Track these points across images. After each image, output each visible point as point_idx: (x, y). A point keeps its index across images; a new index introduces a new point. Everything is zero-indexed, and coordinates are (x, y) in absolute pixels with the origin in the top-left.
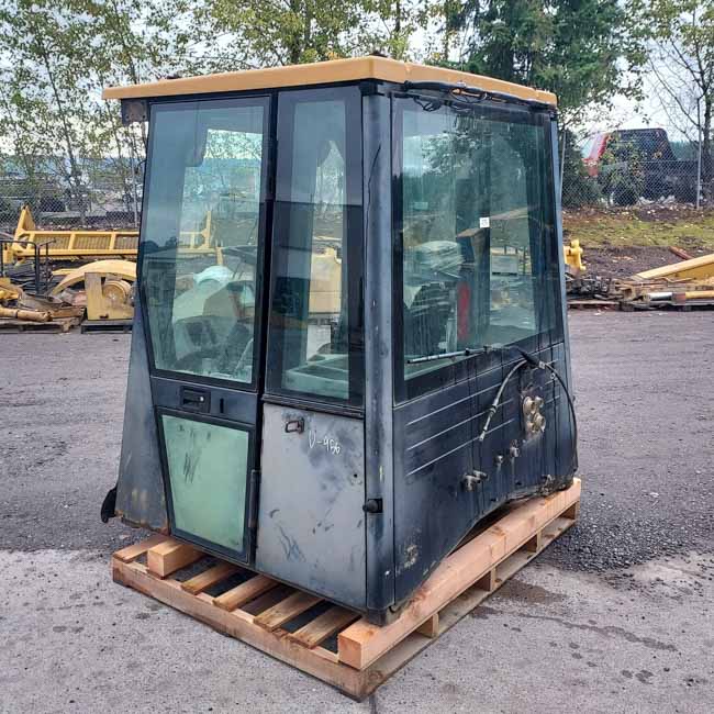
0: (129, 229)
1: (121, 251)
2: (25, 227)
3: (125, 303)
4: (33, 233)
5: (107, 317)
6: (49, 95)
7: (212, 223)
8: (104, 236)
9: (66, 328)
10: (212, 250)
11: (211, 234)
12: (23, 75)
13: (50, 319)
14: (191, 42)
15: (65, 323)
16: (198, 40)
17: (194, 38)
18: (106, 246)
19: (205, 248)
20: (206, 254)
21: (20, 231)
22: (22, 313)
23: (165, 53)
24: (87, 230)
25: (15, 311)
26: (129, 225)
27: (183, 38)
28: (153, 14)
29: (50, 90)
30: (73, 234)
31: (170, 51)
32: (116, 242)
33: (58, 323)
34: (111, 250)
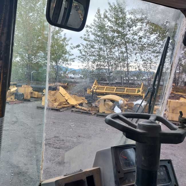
0: (120, 87)
1: (117, 92)
2: (95, 85)
3: (110, 109)
4: (96, 86)
5: (105, 112)
6: (106, 54)
7: (143, 86)
8: (113, 88)
9: (93, 114)
10: (142, 94)
11: (142, 89)
12: (101, 49)
13: (89, 111)
14: (143, 39)
15: (93, 112)
16: (145, 38)
17: (144, 37)
18: (113, 91)
19: (140, 93)
20: (140, 95)
21: (94, 85)
22: (83, 108)
23: (136, 42)
24: (110, 86)
25: (81, 107)
26: (121, 86)
27: (141, 38)
28: (133, 32)
29: (106, 52)
30: (106, 87)
31: (137, 42)
32: (116, 90)
33: (91, 112)
34: (114, 92)
